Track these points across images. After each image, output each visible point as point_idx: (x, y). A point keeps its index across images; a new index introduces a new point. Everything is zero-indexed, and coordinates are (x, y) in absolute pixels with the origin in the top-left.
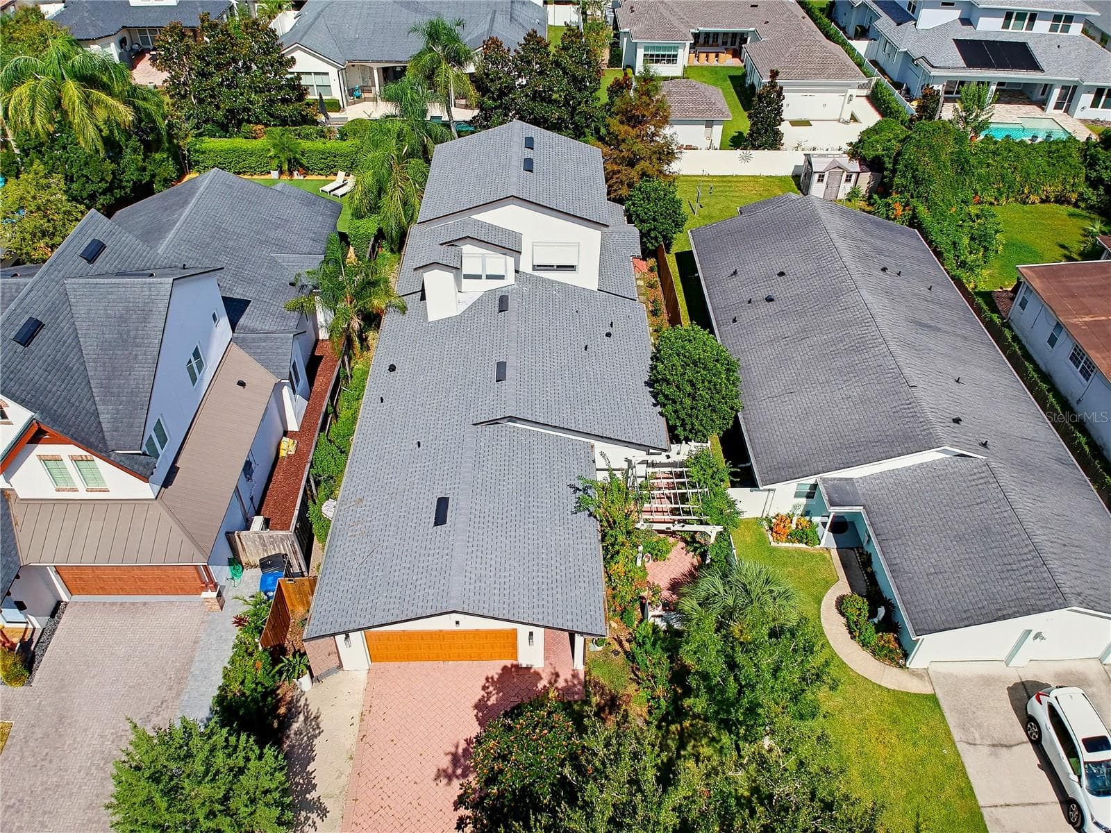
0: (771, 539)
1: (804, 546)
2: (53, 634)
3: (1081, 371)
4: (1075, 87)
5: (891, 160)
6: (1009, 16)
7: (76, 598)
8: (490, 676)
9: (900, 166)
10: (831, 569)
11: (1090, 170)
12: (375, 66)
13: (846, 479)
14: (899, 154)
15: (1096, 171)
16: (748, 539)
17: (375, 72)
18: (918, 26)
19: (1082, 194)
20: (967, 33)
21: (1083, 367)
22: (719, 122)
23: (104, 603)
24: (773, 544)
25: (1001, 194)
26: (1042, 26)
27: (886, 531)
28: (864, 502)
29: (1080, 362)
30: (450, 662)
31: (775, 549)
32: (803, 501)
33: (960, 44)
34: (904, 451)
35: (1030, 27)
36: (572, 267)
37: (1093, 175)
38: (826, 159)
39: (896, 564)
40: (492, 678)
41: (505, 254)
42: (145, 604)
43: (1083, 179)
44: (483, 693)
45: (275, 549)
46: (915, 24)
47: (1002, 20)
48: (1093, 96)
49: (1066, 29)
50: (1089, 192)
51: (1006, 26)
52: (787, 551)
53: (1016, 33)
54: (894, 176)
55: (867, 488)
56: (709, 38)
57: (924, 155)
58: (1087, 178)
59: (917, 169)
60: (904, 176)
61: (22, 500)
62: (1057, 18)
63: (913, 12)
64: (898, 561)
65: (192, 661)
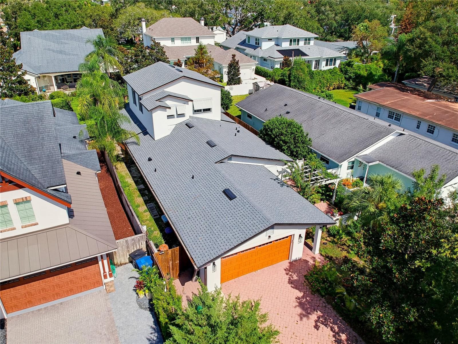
2: (6, 338)
3: (395, 119)
4: (319, 60)
5: (287, 78)
6: (291, 41)
8: (286, 268)
9: (292, 78)
11: (345, 75)
12: (53, 75)
13: (365, 155)
14: (290, 74)
15: (348, 75)
17: (53, 78)
18: (263, 48)
19: (345, 84)
20: (279, 48)
21: (395, 117)
23: (33, 312)
25: (322, 87)
26: (302, 43)
27: (395, 165)
28: (378, 159)
29: (393, 117)
30: (258, 271)
32: (351, 170)
33: (279, 51)
34: (383, 136)
35: (298, 44)
36: (209, 110)
37: (347, 76)
38: (262, 83)
40: (287, 269)
42: (61, 303)
43: (344, 79)
44: (288, 276)
45: (134, 249)
46: (261, 48)
47: (289, 43)
48: (325, 62)
49: (309, 43)
50: (347, 83)
51: (291, 45)
53: (294, 47)
54: (290, 82)
55: (375, 155)
57: (300, 72)
58: (345, 78)
59: (299, 78)
60: (294, 82)
62: (306, 40)
63: (258, 44)
64: (408, 171)
65: (114, 321)
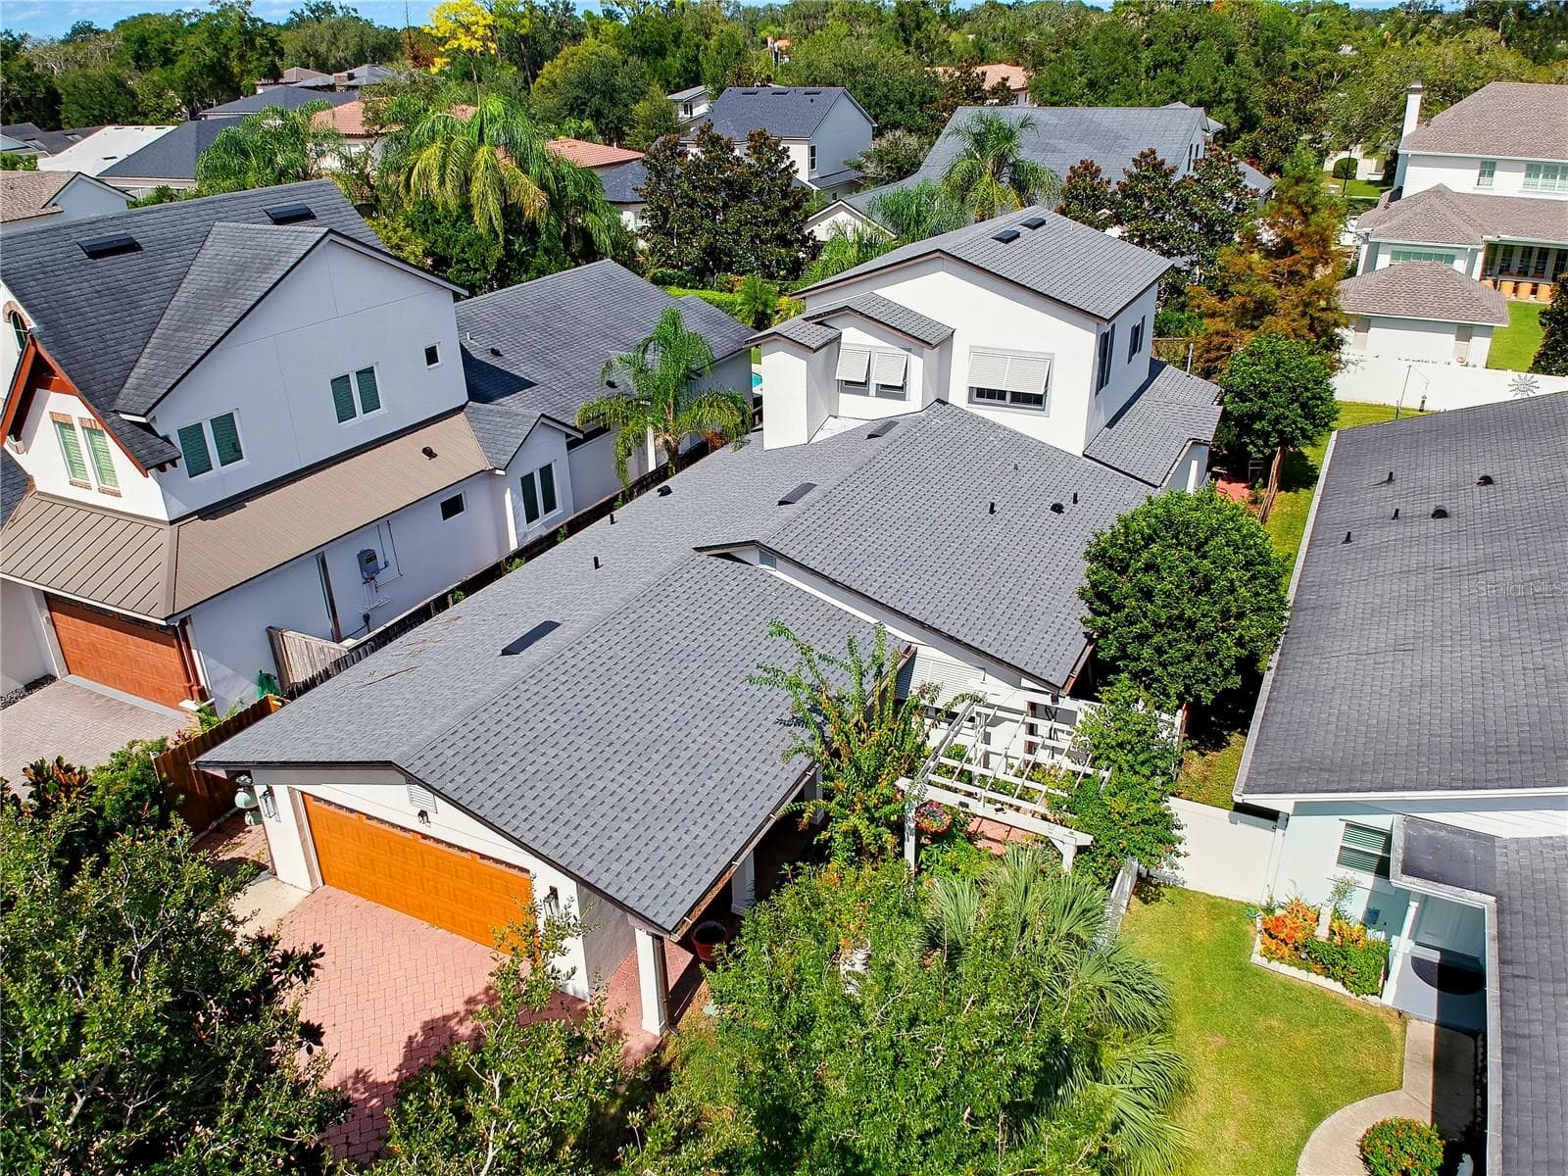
0: (1258, 947)
1: (1338, 987)
7: (73, 679)
10: (1389, 1060)
13: (1475, 835)
16: (1200, 935)
22: (1487, 331)
23: (93, 693)
24: (1257, 959)
28: (1502, 888)
30: (441, 931)
31: (1258, 973)
32: (1364, 878)
36: (1036, 400)
39: (1530, 1036)
41: (909, 350)
52: (1288, 985)
55: (1525, 862)
56: (1530, 256)
61: (40, 493)
64: (1537, 1029)
